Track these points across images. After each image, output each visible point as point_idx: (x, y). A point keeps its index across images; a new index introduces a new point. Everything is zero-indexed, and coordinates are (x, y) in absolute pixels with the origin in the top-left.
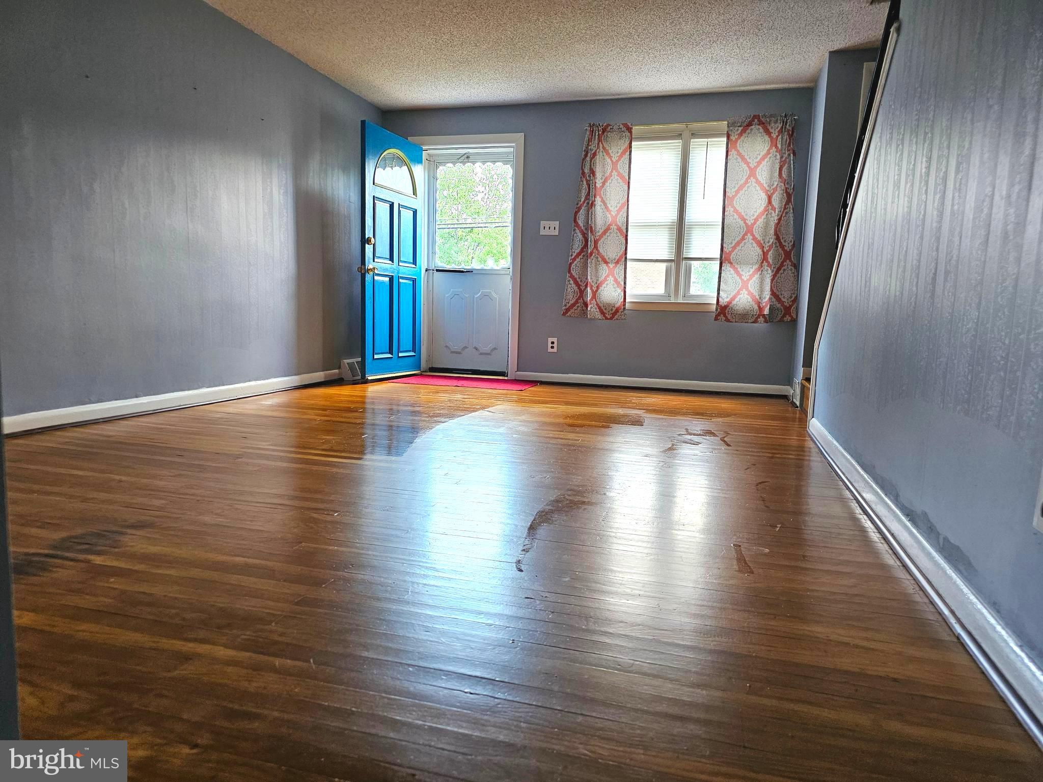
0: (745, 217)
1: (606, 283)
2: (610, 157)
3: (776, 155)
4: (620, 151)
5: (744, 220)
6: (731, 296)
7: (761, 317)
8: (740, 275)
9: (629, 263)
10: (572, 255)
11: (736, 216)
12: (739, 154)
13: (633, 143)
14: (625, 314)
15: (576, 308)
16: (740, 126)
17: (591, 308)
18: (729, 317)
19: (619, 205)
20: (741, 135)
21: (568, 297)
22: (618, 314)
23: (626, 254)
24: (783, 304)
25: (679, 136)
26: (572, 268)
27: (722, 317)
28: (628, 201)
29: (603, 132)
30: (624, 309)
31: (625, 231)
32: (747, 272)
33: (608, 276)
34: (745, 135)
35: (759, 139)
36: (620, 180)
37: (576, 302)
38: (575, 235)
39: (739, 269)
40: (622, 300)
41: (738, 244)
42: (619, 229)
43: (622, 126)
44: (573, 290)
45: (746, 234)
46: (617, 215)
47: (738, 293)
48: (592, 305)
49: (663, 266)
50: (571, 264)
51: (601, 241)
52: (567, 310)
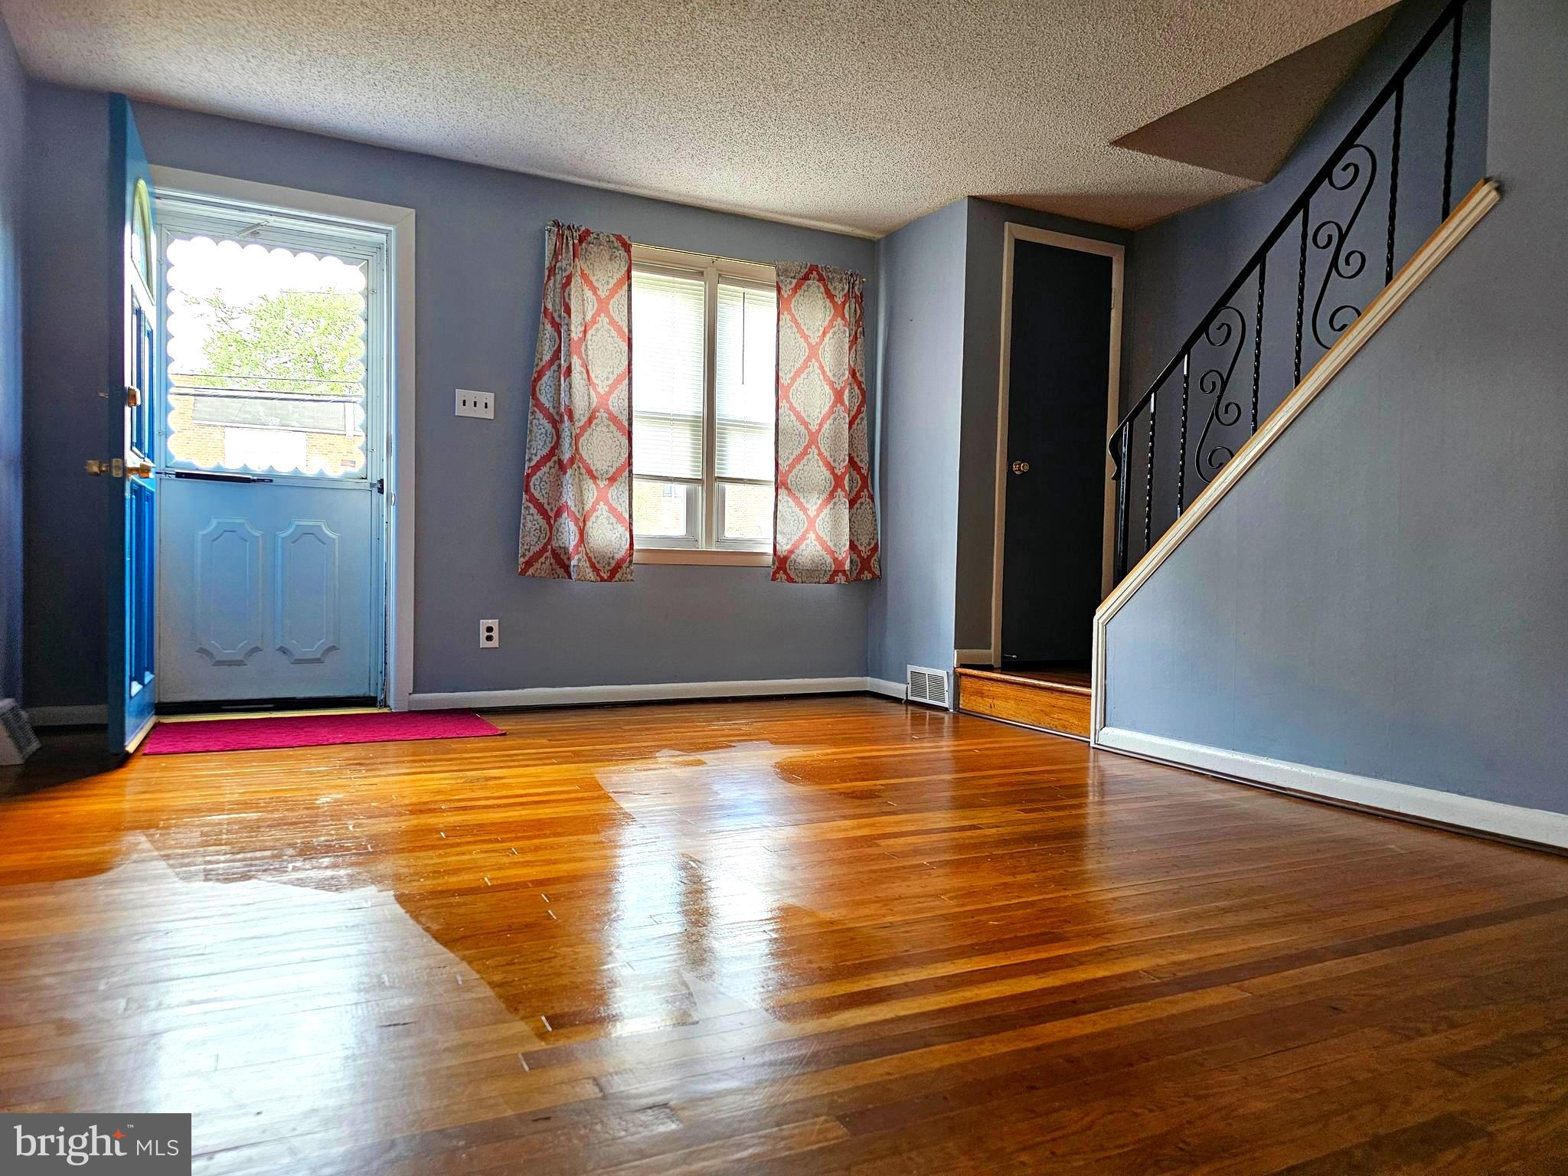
0: (807, 419)
1: (595, 515)
2: (594, 290)
3: (845, 331)
4: (612, 282)
5: (806, 424)
6: (793, 542)
7: (840, 574)
8: (805, 510)
9: (635, 482)
10: (530, 460)
11: (793, 418)
12: (794, 320)
13: (634, 273)
14: (632, 572)
15: (542, 560)
16: (794, 278)
17: (579, 560)
18: (792, 574)
19: (613, 377)
20: (795, 290)
21: (528, 539)
22: (621, 572)
23: (630, 464)
24: (859, 556)
25: (700, 274)
26: (531, 484)
27: (781, 575)
28: (630, 371)
29: (581, 241)
30: (631, 562)
31: (626, 424)
32: (813, 503)
33: (596, 503)
34: (800, 292)
35: (820, 302)
36: (614, 333)
37: (544, 550)
38: (535, 421)
39: (802, 500)
40: (628, 546)
41: (798, 459)
42: (613, 419)
43: (612, 238)
44: (538, 526)
45: (808, 447)
46: (608, 394)
47: (803, 538)
48: (580, 556)
49: (681, 489)
50: (529, 476)
51: (584, 438)
52: (529, 564)
